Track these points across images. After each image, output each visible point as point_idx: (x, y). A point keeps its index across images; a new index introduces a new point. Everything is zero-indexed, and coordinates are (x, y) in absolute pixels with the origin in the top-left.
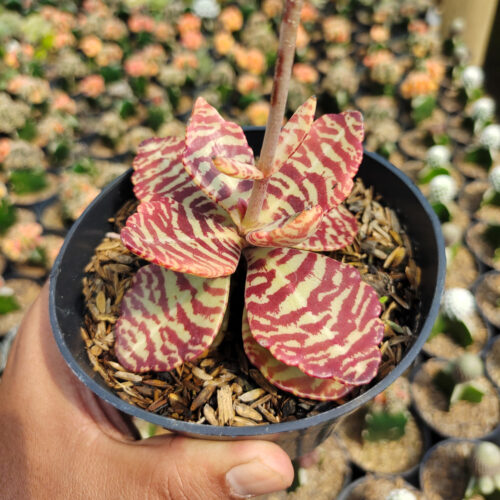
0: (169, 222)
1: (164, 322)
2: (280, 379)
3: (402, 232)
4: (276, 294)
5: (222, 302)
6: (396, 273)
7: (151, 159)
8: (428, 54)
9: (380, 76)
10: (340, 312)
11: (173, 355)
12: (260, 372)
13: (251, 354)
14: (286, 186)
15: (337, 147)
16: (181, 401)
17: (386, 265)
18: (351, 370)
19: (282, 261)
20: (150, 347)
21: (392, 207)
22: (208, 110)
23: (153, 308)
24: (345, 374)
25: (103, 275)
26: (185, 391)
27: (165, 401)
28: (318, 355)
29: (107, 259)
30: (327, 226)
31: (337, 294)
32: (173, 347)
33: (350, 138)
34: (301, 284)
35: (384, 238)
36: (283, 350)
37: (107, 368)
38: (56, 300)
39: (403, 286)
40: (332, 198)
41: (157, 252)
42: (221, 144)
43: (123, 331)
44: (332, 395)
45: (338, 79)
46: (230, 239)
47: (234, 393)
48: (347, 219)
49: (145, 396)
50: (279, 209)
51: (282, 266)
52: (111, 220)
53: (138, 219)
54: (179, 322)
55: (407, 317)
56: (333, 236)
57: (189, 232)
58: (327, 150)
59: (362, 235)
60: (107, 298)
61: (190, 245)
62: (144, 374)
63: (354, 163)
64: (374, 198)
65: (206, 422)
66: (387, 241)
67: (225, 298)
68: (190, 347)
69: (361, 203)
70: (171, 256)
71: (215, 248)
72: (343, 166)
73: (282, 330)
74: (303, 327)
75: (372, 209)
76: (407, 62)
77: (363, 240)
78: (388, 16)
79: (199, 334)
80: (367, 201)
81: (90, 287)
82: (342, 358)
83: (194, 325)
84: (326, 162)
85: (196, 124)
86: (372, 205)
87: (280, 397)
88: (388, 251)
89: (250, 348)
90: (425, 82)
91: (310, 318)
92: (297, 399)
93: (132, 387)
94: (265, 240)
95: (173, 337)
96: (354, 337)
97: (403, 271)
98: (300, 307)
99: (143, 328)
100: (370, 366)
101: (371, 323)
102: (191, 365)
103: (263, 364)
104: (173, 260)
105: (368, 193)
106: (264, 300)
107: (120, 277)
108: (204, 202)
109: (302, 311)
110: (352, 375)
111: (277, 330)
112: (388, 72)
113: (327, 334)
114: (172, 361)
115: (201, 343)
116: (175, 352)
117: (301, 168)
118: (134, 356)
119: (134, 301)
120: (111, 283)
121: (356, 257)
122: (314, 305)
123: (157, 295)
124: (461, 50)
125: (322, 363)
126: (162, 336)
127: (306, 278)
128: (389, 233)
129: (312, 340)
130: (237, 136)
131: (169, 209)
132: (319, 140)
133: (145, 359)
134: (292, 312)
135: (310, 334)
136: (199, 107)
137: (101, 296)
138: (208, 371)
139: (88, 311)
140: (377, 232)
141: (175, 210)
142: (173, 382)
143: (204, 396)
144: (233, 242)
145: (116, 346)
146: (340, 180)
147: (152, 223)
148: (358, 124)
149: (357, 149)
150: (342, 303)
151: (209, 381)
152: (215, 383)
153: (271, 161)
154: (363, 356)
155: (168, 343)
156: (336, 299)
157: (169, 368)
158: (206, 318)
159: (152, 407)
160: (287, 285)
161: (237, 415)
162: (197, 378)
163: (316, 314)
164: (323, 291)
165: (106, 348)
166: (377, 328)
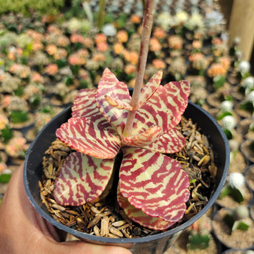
0: (84, 129)
1: (79, 181)
2: (134, 216)
3: (210, 148)
4: (135, 171)
5: (109, 173)
6: (203, 168)
7: (83, 99)
8: (222, 55)
9: (197, 65)
10: (168, 184)
11: (81, 198)
12: (124, 212)
13: (120, 201)
14: (147, 117)
15: (175, 99)
16: (83, 222)
17: (199, 164)
18: (169, 214)
19: (141, 155)
20: (71, 193)
21: (206, 135)
22: (110, 75)
23: (75, 174)
24: (165, 216)
25: (54, 156)
26: (86, 218)
27: (75, 222)
28: (153, 205)
29: (56, 148)
30: (169, 141)
31: (168, 175)
32: (82, 194)
33: (182, 94)
34: (149, 168)
35: (199, 150)
36: (135, 200)
37: (49, 202)
38: (27, 165)
39: (206, 175)
40: (170, 125)
41: (73, 142)
42: (116, 93)
43: (59, 184)
44: (160, 227)
46: (115, 142)
47: (110, 221)
48: (181, 138)
49: (65, 218)
50: (143, 128)
51: (141, 158)
53: (67, 125)
54: (86, 182)
55: (207, 192)
56: (171, 146)
57: (93, 135)
58: (170, 100)
59: (188, 148)
60: (53, 168)
61: (92, 141)
62: (66, 207)
63: (183, 107)
64: (197, 129)
65: (94, 234)
66: (201, 152)
67: (111, 172)
68: (90, 195)
69: (190, 131)
70: (80, 145)
71: (106, 145)
72: (177, 108)
73: (136, 190)
74: (147, 189)
75: (195, 135)
76: (211, 59)
77: (189, 150)
78: (202, 35)
79: (95, 189)
80: (193, 131)
81: (46, 161)
82: (167, 207)
83: (93, 184)
84: (169, 106)
85: (104, 82)
86: (195, 133)
87: (133, 226)
88: (201, 157)
89: (119, 198)
90: (220, 69)
91: (151, 185)
92: (142, 227)
93: (59, 213)
94: (130, 141)
95: (83, 189)
96: (173, 197)
97: (207, 168)
98: (147, 179)
99: (69, 184)
100: (180, 213)
101: (183, 191)
102: (90, 205)
103: (126, 208)
104: (81, 147)
105: (194, 126)
106: (129, 174)
107: (62, 158)
108: (106, 123)
109: (148, 181)
110: (169, 217)
111: (133, 189)
112: (201, 64)
113: (159, 194)
114: (80, 201)
115: (95, 193)
116: (82, 197)
117: (156, 108)
118: (62, 197)
119: (66, 170)
120: (57, 160)
121: (184, 159)
122: (154, 179)
123: (78, 167)
124: (238, 53)
125: (154, 209)
126: (77, 188)
127: (152, 165)
128: (203, 148)
129: (151, 196)
130: (125, 89)
131: (85, 123)
132: (166, 95)
133: (68, 199)
134: (143, 181)
135: (150, 194)
136: (106, 73)
137: (51, 166)
138: (99, 209)
139: (43, 173)
140: (196, 146)
141: (88, 124)
142: (80, 212)
143: (95, 221)
144: (116, 143)
145: (54, 191)
146: (175, 116)
147: (74, 128)
148: (187, 87)
149: (185, 100)
150: (169, 179)
151: (98, 213)
152: (101, 215)
153: (137, 102)
154: (177, 207)
155: (80, 192)
156: (167, 177)
157: (78, 205)
158: (100, 181)
159: (68, 224)
160: (142, 167)
161: (110, 232)
162: (92, 212)
163: (155, 184)
164: (160, 172)
165: (50, 192)
166: (186, 194)
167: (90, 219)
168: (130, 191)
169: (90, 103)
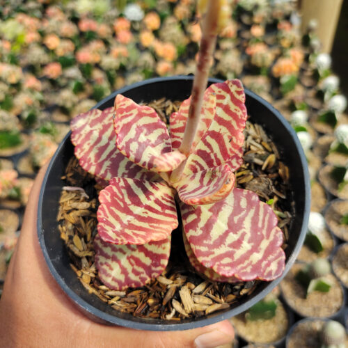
0: (123, 200)
1: (129, 252)
3: (270, 140)
6: (272, 174)
7: (84, 133)
8: (292, 45)
9: (258, 61)
10: (251, 228)
11: (142, 275)
13: (196, 266)
15: (227, 109)
16: (156, 301)
17: (263, 168)
18: (268, 269)
20: (124, 271)
22: (126, 102)
24: (265, 274)
25: (72, 220)
26: (156, 294)
28: (245, 265)
31: (246, 215)
32: (140, 270)
34: (220, 213)
36: (222, 267)
37: (98, 289)
40: (230, 149)
42: (141, 124)
43: (102, 264)
45: (228, 64)
46: (165, 195)
47: (189, 288)
50: (193, 161)
54: (140, 251)
57: (138, 203)
58: (219, 112)
60: (81, 239)
61: (143, 215)
62: (125, 290)
63: (242, 121)
66: (261, 151)
68: (153, 268)
71: (159, 209)
72: (234, 123)
73: (217, 252)
74: (230, 246)
76: (276, 51)
77: (245, 153)
79: (156, 258)
82: (260, 262)
83: (151, 252)
85: (120, 115)
91: (233, 237)
95: (138, 262)
97: (277, 171)
98: (224, 231)
99: (115, 259)
100: (279, 263)
106: (198, 232)
107: (85, 219)
109: (226, 233)
110: (270, 273)
111: (213, 253)
112: (263, 59)
113: (246, 246)
114: (143, 280)
115: (160, 265)
116: (143, 273)
118: (114, 279)
119: (102, 242)
120: (80, 226)
122: (233, 227)
124: (315, 42)
125: (249, 269)
126: (130, 261)
127: (223, 208)
128: (260, 144)
129: (239, 253)
130: (152, 116)
133: (123, 280)
134: (220, 237)
135: (235, 250)
136: (119, 102)
137: (76, 238)
140: (253, 145)
141: (123, 187)
145: (100, 275)
146: (234, 135)
147: (114, 209)
148: (239, 90)
149: (242, 109)
150: (250, 221)
151: (171, 284)
154: (273, 257)
155: (136, 267)
156: (246, 219)
157: (142, 285)
158: (159, 247)
159: (138, 311)
160: (211, 217)
161: (195, 303)
162: (162, 284)
163: (236, 233)
164: (236, 215)
165: (93, 275)
166: (278, 235)
167: (163, 294)
168: (211, 256)
169: (96, 134)
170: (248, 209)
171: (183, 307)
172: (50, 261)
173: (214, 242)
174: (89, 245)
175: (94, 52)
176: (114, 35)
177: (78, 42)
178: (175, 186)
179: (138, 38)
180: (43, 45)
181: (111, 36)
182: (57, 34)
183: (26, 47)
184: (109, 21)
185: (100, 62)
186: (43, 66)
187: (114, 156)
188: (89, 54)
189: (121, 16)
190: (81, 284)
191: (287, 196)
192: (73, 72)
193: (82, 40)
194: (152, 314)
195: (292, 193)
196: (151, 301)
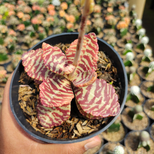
0: (49, 88)
1: (52, 111)
3: (107, 58)
9: (110, 23)
10: (104, 95)
11: (59, 120)
13: (83, 113)
15: (90, 46)
17: (106, 70)
18: (113, 111)
20: (51, 119)
21: (102, 51)
22: (47, 46)
24: (112, 113)
27: (62, 133)
28: (104, 110)
31: (102, 90)
32: (58, 118)
33: (93, 42)
34: (91, 90)
36: (94, 113)
37: (40, 129)
39: (113, 75)
40: (93, 62)
43: (41, 117)
46: (67, 84)
47: (81, 124)
52: (19, 81)
53: (42, 93)
54: (57, 110)
57: (56, 89)
60: (30, 107)
61: (59, 94)
62: (52, 127)
63: (97, 50)
66: (104, 62)
68: (64, 117)
71: (65, 90)
72: (93, 51)
73: (92, 106)
74: (97, 103)
76: (118, 18)
79: (65, 112)
82: (110, 108)
83: (62, 110)
84: (88, 51)
85: (45, 52)
89: (81, 112)
95: (57, 115)
98: (93, 97)
99: (46, 115)
100: (118, 108)
101: (114, 95)
106: (83, 99)
107: (31, 99)
108: (52, 72)
113: (103, 102)
114: (60, 122)
115: (67, 115)
116: (60, 119)
118: (47, 124)
119: (40, 108)
122: (97, 95)
125: (105, 112)
126: (53, 115)
127: (92, 88)
130: (58, 51)
133: (51, 124)
134: (92, 100)
135: (99, 105)
136: (44, 46)
137: (28, 107)
143: (72, 128)
145: (40, 122)
146: (94, 56)
147: (46, 92)
148: (95, 37)
149: (96, 45)
150: (104, 92)
151: (72, 123)
154: (115, 106)
155: (56, 117)
156: (102, 91)
157: (60, 124)
158: (66, 107)
159: (59, 136)
160: (87, 92)
161: (83, 130)
162: (68, 123)
163: (98, 98)
164: (97, 90)
165: (37, 123)
166: (116, 97)
167: (69, 127)
168: (89, 109)
170: (102, 87)
171: (78, 132)
172: (18, 118)
173: (90, 102)
174: (34, 110)
175: (39, 19)
176: (48, 12)
177: (32, 15)
178: (71, 80)
179: (58, 13)
180: (16, 16)
181: (46, 12)
182: (22, 12)
183: (9, 18)
184: (45, 6)
185: (42, 23)
186: (17, 25)
187: (42, 70)
188: (37, 20)
189: (51, 4)
190: (32, 127)
191: (117, 80)
192: (30, 28)
193: (34, 14)
194: (65, 137)
195: (119, 79)
196: (64, 131)
